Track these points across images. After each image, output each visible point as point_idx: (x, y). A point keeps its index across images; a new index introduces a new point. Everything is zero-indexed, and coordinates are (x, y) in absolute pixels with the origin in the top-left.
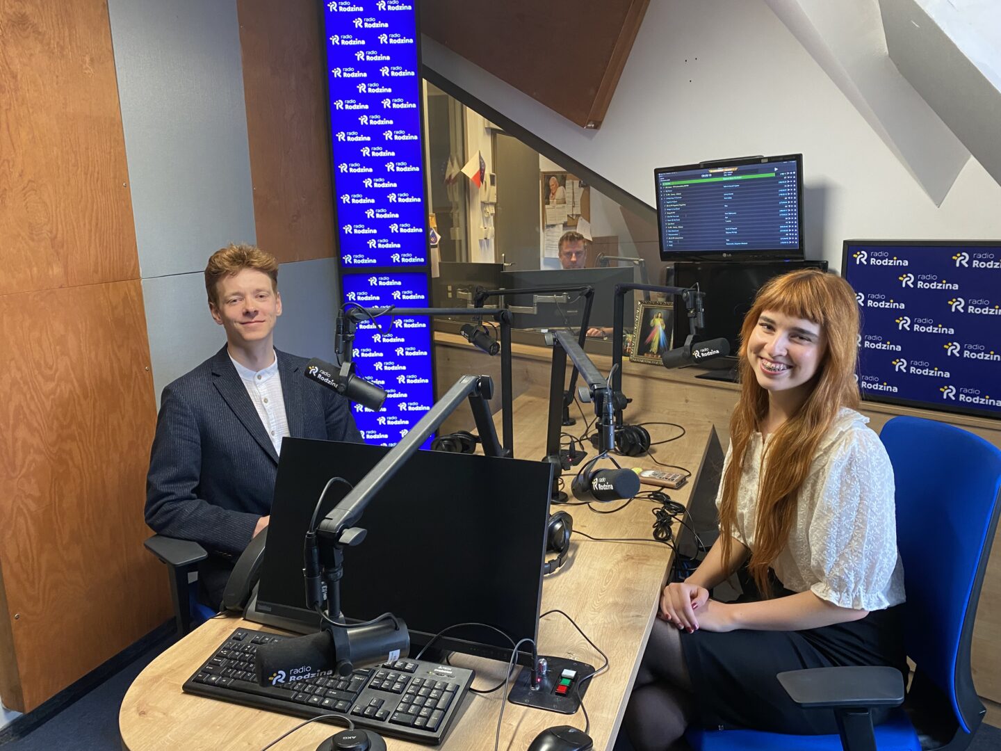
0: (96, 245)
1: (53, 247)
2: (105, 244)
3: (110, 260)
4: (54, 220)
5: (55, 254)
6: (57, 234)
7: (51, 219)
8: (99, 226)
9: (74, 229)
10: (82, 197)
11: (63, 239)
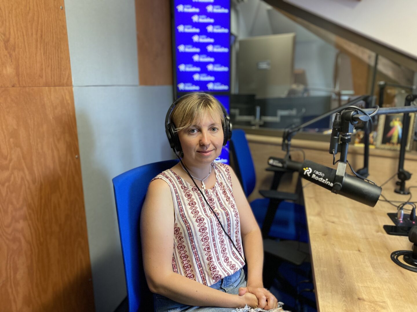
0: (41, 53)
1: (6, 49)
2: (48, 54)
3: (51, 68)
4: (7, 24)
5: (8, 56)
6: (10, 37)
7: (4, 22)
8: (43, 36)
9: (23, 36)
10: (30, 9)
11: (15, 43)
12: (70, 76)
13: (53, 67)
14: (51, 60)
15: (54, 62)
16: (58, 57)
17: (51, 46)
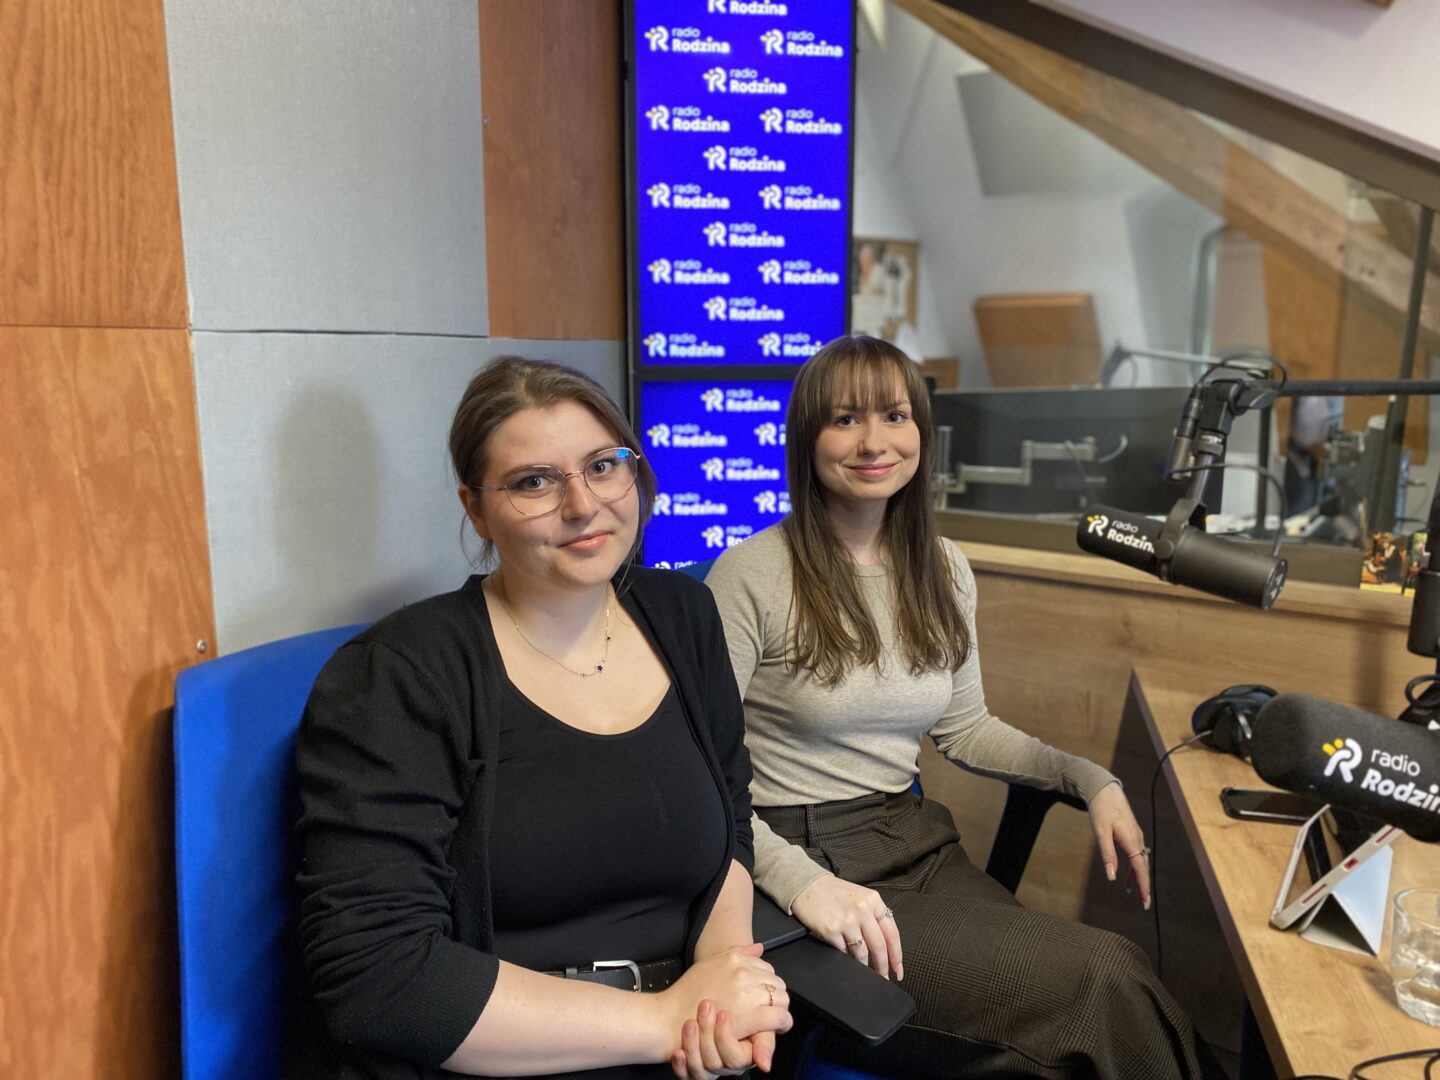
3: (84, 241)
12: (176, 284)
13: (92, 238)
14: (84, 205)
15: (97, 214)
16: (122, 195)
17: (85, 142)
